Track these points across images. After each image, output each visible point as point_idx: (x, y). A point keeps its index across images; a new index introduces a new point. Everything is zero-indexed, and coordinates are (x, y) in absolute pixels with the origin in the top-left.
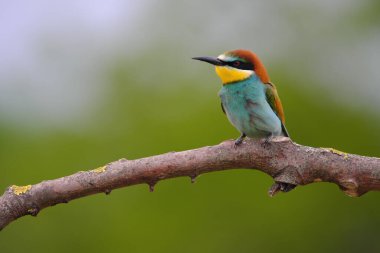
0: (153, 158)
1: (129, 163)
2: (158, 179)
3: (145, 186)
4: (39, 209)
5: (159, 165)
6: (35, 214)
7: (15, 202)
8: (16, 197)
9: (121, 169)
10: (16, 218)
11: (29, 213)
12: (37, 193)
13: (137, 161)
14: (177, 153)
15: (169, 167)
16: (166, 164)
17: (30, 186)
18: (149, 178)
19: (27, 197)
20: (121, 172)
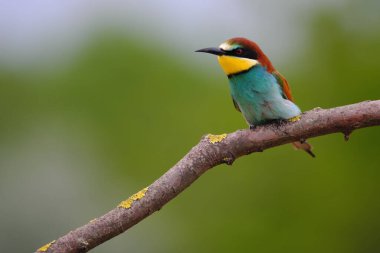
0: (348, 106)
1: (323, 112)
2: (353, 128)
3: (340, 135)
4: (234, 158)
5: (354, 114)
6: (230, 163)
7: (211, 151)
8: (212, 146)
9: (316, 118)
10: (211, 166)
11: (224, 162)
12: (232, 142)
13: (332, 109)
14: (372, 102)
15: (364, 115)
16: (361, 113)
17: (225, 135)
18: (344, 127)
19: (222, 146)
20: (315, 122)
